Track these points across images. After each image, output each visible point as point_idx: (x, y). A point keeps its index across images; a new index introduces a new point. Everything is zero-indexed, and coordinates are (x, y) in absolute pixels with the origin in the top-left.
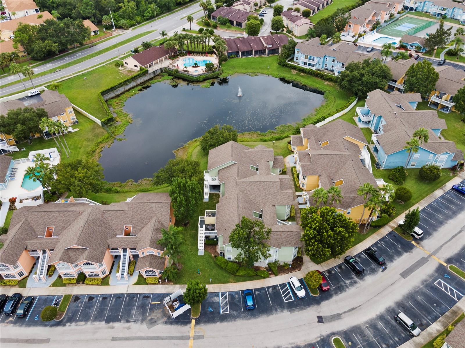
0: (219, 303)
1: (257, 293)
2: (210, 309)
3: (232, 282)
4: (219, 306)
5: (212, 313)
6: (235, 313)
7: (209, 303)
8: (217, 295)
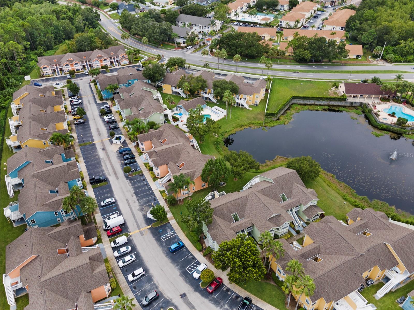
0: (167, 233)
1: (185, 250)
2: (161, 231)
3: (184, 233)
4: (165, 234)
5: (159, 233)
6: (164, 244)
7: (165, 228)
8: (172, 229)
